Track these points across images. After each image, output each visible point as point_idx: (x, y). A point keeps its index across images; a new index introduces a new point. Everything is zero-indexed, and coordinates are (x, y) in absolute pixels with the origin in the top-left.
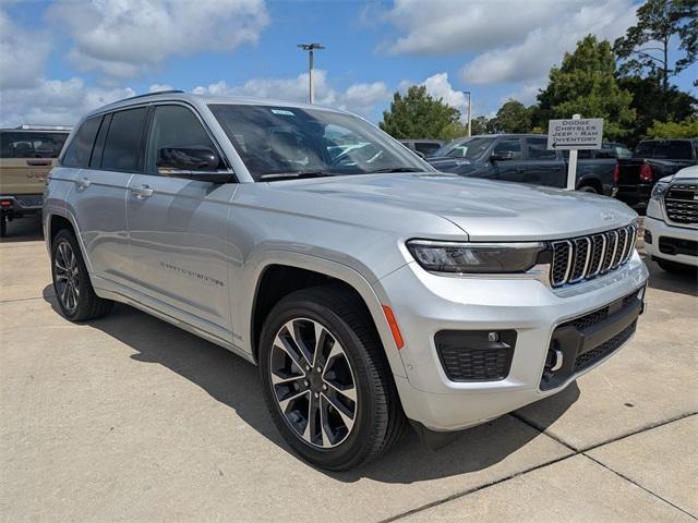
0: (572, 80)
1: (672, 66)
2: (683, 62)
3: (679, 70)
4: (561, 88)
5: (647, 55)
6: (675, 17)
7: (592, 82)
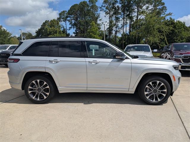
0: (52, 30)
1: (68, 28)
2: (70, 28)
3: (70, 29)
4: (49, 31)
5: (63, 25)
6: (67, 17)
7: (57, 31)
